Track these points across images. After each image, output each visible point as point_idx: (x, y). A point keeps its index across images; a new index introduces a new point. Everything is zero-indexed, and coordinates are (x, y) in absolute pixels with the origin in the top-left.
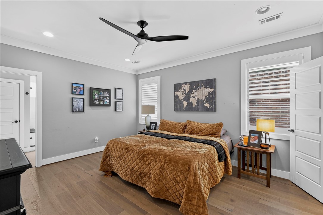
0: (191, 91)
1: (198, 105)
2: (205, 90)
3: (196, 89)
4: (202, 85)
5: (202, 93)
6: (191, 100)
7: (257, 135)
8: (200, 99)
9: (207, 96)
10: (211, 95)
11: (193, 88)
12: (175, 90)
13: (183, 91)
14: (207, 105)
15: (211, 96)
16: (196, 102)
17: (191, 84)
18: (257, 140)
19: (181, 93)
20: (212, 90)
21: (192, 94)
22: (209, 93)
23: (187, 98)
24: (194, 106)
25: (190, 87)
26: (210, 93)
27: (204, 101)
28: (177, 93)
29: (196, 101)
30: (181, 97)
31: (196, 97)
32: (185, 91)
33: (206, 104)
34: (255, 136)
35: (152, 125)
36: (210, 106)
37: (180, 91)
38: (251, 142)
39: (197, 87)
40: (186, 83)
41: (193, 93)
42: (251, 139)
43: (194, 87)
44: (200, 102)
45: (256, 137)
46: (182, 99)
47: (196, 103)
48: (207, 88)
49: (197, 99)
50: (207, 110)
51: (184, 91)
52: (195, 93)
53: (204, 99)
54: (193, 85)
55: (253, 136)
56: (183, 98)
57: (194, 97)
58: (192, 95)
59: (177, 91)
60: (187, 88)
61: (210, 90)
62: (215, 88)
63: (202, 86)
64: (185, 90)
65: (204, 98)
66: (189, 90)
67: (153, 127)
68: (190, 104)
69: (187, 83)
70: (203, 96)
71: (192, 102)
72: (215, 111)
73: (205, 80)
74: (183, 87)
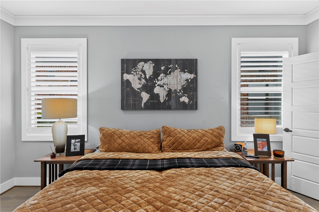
0: (156, 75)
1: (169, 100)
2: (180, 75)
3: (166, 73)
4: (177, 66)
5: (177, 80)
6: (157, 90)
7: (265, 140)
8: (173, 89)
9: (184, 85)
10: (192, 84)
11: (161, 70)
12: (122, 70)
13: (140, 73)
14: (185, 99)
15: (191, 86)
16: (165, 95)
17: (157, 63)
18: (267, 146)
19: (136, 77)
20: (192, 76)
21: (158, 80)
22: (187, 80)
23: (149, 87)
24: (162, 101)
25: (154, 67)
26: (190, 80)
27: (179, 93)
28: (126, 76)
29: (165, 93)
30: (136, 85)
31: (165, 87)
32: (145, 74)
33: (183, 98)
34: (262, 141)
35: (73, 141)
36: (189, 102)
37: (135, 73)
38: (259, 149)
39: (167, 69)
40: (146, 61)
41: (159, 78)
42: (258, 146)
43: (163, 68)
44: (173, 95)
45: (263, 143)
46: (138, 89)
47: (167, 96)
48: (185, 72)
49: (167, 89)
50: (184, 107)
51: (143, 74)
52: (163, 79)
53: (180, 90)
54: (160, 64)
55: (259, 141)
56: (140, 86)
57: (161, 86)
58: (159, 83)
59: (129, 73)
60: (149, 69)
61: (190, 76)
62: (196, 74)
63: (177, 69)
64: (143, 72)
65: (180, 88)
66: (151, 73)
67: (75, 145)
68: (155, 97)
69: (149, 60)
70: (177, 84)
71: (158, 94)
72: (196, 109)
73: (181, 60)
74: (140, 68)
